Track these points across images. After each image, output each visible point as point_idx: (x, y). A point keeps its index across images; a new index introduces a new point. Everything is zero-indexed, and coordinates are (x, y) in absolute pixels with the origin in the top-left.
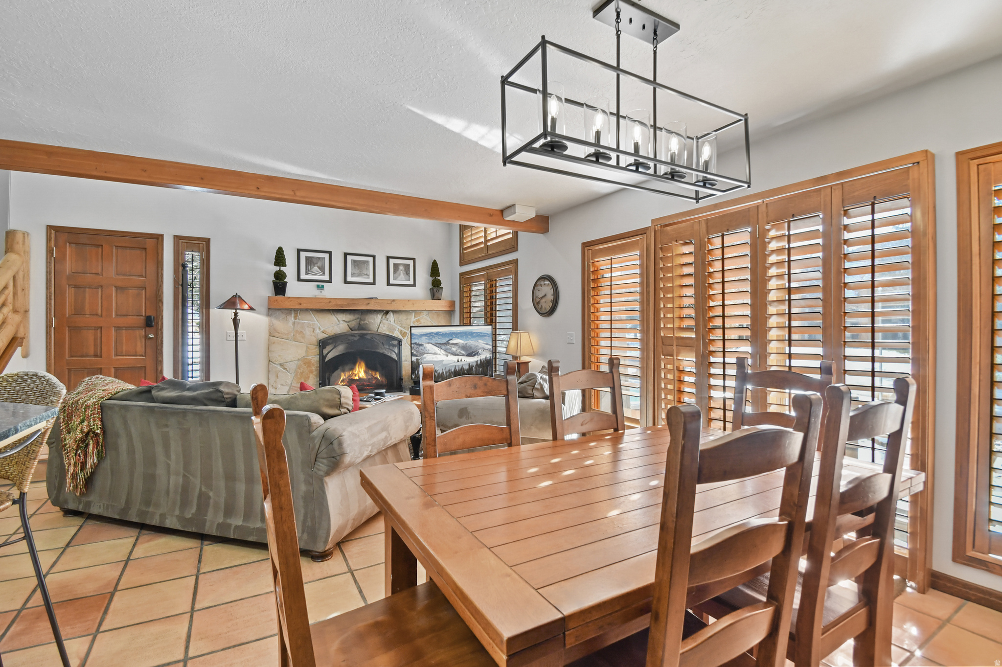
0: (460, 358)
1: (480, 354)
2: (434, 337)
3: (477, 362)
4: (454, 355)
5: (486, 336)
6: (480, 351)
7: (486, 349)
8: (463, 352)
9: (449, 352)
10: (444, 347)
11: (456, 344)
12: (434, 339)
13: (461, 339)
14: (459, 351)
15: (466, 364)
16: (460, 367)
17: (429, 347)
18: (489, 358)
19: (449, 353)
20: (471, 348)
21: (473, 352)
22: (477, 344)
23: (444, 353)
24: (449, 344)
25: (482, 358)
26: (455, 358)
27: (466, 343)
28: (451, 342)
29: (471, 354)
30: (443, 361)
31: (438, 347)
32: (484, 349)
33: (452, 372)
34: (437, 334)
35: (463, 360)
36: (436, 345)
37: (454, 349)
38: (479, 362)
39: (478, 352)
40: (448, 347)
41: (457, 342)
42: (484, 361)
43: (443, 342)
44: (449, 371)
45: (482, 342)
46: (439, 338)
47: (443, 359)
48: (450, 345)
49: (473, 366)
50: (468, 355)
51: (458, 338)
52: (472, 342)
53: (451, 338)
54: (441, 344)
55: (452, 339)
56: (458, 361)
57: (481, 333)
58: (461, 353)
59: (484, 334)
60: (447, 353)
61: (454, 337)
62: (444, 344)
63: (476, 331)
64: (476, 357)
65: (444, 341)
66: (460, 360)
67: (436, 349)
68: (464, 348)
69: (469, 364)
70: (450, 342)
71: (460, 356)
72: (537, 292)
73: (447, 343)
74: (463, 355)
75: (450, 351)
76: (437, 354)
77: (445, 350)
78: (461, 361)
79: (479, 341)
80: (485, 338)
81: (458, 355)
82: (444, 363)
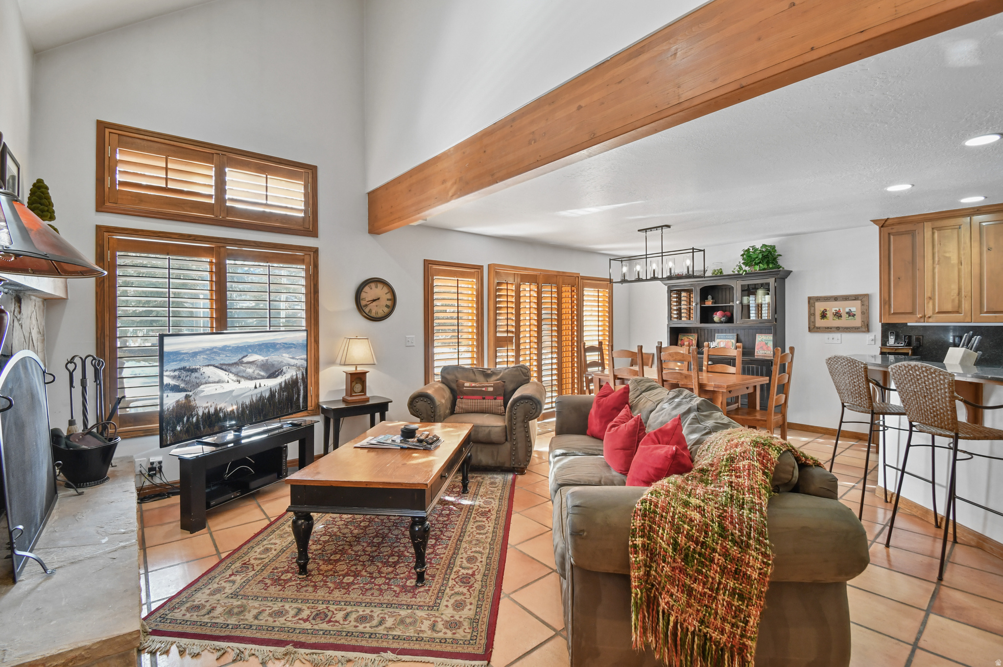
0: (258, 382)
1: (284, 373)
2: (219, 354)
3: (280, 384)
4: (249, 379)
5: (291, 347)
6: (284, 368)
7: (292, 366)
8: (262, 373)
9: (241, 376)
10: (234, 370)
11: (253, 362)
12: (217, 358)
13: (260, 355)
14: (257, 372)
15: (265, 391)
16: (259, 396)
17: (211, 372)
18: (295, 377)
19: (243, 377)
20: (273, 365)
21: (276, 371)
22: (280, 360)
23: (235, 378)
24: (242, 363)
25: (287, 378)
26: (251, 384)
27: (267, 360)
28: (245, 360)
29: (273, 374)
30: (234, 391)
31: (226, 370)
32: (289, 365)
33: (247, 407)
34: (224, 349)
35: (262, 385)
36: (220, 367)
37: (250, 370)
38: (283, 385)
39: (282, 371)
40: (241, 368)
41: (254, 360)
42: (289, 382)
43: (233, 362)
44: (242, 405)
45: (287, 355)
46: (227, 356)
47: (233, 388)
48: (244, 365)
49: (276, 392)
50: (269, 377)
51: (256, 353)
52: (274, 358)
53: (245, 354)
54: (229, 365)
55: (247, 356)
56: (256, 387)
57: (286, 344)
58: (258, 374)
59: (290, 344)
60: (239, 378)
61: (250, 353)
62: (236, 363)
63: (279, 342)
64: (279, 377)
65: (235, 359)
66: (258, 386)
67: (222, 374)
68: (265, 366)
69: (271, 389)
70: (243, 360)
71: (259, 379)
72: (363, 295)
73: (240, 363)
74: (263, 378)
75: (244, 375)
76: (223, 382)
77: (236, 374)
78: (260, 386)
79: (284, 355)
80: (291, 350)
81: (256, 379)
82: (234, 394)
